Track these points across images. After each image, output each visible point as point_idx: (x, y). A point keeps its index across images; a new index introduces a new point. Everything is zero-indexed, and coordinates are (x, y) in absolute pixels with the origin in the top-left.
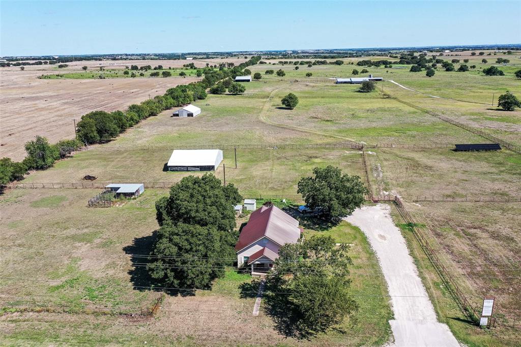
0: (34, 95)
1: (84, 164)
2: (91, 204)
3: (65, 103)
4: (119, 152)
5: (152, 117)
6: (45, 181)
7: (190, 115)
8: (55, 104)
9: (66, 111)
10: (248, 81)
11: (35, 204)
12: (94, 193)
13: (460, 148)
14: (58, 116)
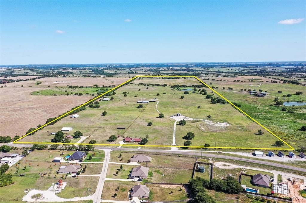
0: (32, 106)
1: (47, 129)
2: (48, 135)
3: (42, 111)
4: (54, 127)
5: (65, 118)
6: (41, 132)
7: (75, 117)
8: (39, 111)
9: (43, 114)
10: (108, 100)
11: (40, 135)
12: (48, 134)
13: (118, 128)
14: (41, 116)
